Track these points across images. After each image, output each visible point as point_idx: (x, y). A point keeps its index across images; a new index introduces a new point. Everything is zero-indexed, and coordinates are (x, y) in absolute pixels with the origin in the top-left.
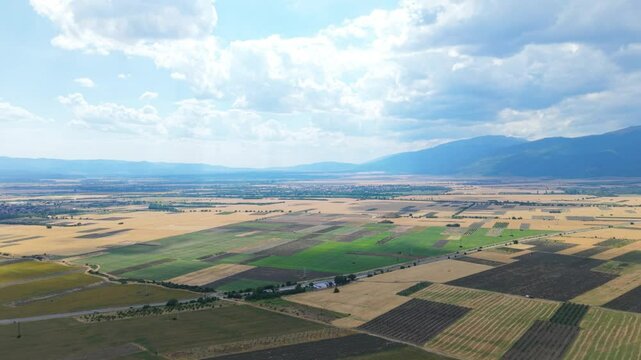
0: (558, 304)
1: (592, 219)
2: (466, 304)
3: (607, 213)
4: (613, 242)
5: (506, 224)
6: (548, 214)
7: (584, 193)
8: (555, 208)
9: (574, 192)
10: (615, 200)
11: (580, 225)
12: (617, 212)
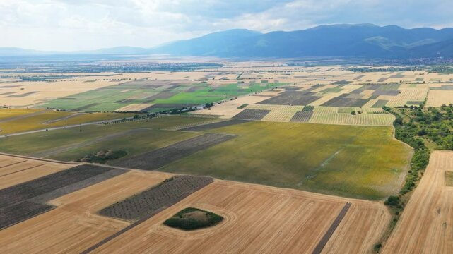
0: (303, 107)
1: (306, 77)
2: (269, 109)
3: (312, 74)
4: (318, 86)
5: (266, 81)
6: (284, 76)
7: (298, 65)
8: (287, 73)
9: (293, 65)
10: (314, 68)
11: (302, 80)
12: (316, 73)
